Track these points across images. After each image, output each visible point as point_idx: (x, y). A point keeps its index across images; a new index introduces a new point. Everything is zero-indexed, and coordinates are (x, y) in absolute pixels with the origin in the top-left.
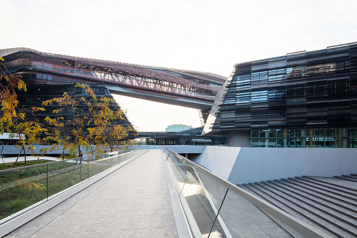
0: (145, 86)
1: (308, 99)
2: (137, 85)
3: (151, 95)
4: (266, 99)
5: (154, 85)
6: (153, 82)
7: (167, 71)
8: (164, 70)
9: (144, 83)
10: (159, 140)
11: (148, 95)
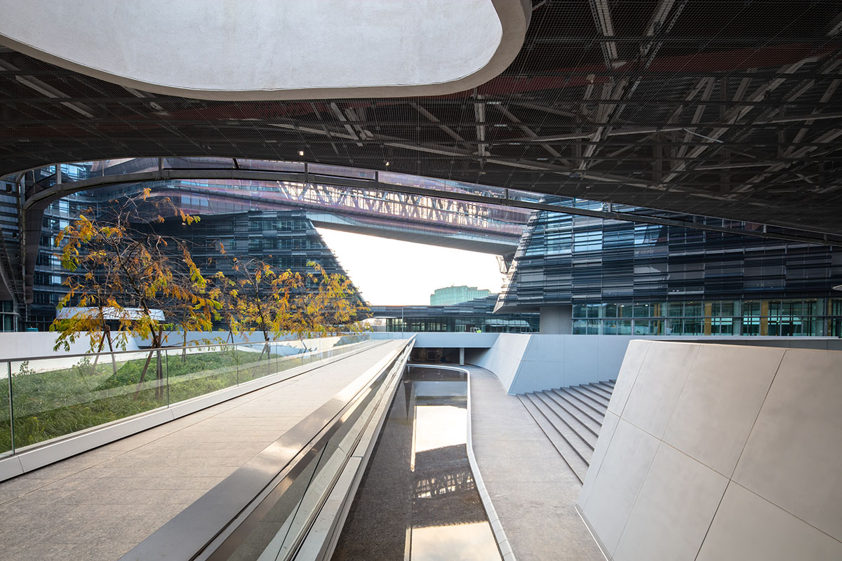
0: (384, 211)
1: (672, 249)
2: (368, 208)
3: (395, 229)
4: (600, 247)
5: (401, 208)
6: (398, 200)
9: (381, 204)
10: (412, 321)
11: (389, 228)
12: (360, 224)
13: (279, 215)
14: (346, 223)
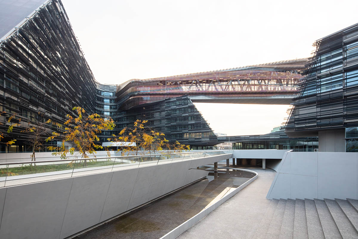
0: (231, 90)
2: (222, 90)
5: (239, 87)
6: (238, 84)
7: (255, 68)
8: (251, 69)
10: (245, 144)
11: (233, 98)
12: (217, 98)
13: (177, 99)
14: (210, 99)
